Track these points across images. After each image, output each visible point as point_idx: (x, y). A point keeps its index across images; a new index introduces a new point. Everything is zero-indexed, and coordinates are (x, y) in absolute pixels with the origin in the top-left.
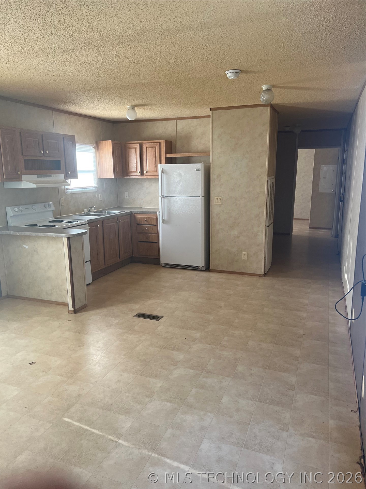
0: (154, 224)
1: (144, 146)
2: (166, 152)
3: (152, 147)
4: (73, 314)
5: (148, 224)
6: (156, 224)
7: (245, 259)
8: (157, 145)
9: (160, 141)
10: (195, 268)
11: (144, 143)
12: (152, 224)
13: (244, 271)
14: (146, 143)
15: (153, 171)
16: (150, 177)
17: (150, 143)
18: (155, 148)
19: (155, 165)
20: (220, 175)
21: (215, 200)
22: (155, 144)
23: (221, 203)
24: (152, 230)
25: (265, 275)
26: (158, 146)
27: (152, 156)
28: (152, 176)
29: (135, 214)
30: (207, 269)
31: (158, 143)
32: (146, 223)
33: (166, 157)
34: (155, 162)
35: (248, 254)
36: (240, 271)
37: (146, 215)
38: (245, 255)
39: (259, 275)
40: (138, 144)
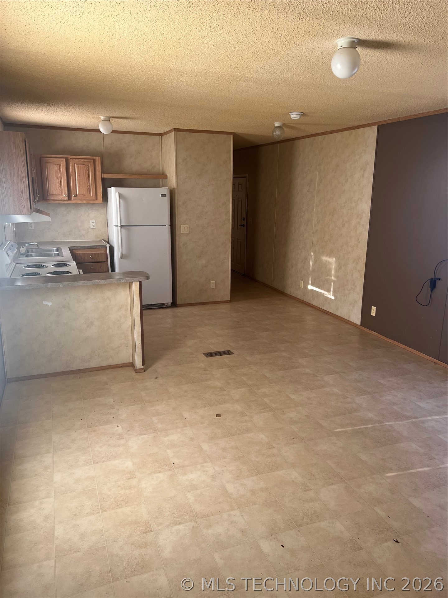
0: (103, 261)
1: (71, 163)
2: (103, 172)
3: (83, 165)
4: (143, 372)
5: (94, 261)
6: (105, 261)
7: (213, 288)
8: (90, 163)
9: (94, 158)
10: (161, 306)
11: (71, 158)
12: (101, 261)
13: (212, 300)
14: (73, 158)
15: (84, 195)
16: (80, 202)
17: (79, 160)
18: (88, 166)
19: (88, 187)
20: (186, 202)
21: (182, 229)
22: (88, 160)
23: (188, 232)
24: (101, 268)
25: (231, 301)
26: (92, 163)
27: (84, 175)
28: (83, 201)
29: (74, 250)
30: (174, 304)
31: (93, 160)
32: (91, 260)
33: (103, 177)
34: (88, 183)
35: (216, 283)
36: (208, 301)
37: (90, 250)
38: (213, 283)
39: (226, 302)
40: (64, 159)
